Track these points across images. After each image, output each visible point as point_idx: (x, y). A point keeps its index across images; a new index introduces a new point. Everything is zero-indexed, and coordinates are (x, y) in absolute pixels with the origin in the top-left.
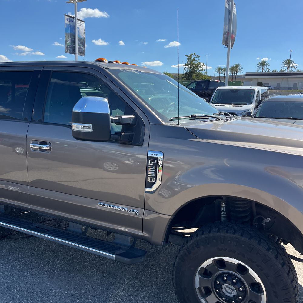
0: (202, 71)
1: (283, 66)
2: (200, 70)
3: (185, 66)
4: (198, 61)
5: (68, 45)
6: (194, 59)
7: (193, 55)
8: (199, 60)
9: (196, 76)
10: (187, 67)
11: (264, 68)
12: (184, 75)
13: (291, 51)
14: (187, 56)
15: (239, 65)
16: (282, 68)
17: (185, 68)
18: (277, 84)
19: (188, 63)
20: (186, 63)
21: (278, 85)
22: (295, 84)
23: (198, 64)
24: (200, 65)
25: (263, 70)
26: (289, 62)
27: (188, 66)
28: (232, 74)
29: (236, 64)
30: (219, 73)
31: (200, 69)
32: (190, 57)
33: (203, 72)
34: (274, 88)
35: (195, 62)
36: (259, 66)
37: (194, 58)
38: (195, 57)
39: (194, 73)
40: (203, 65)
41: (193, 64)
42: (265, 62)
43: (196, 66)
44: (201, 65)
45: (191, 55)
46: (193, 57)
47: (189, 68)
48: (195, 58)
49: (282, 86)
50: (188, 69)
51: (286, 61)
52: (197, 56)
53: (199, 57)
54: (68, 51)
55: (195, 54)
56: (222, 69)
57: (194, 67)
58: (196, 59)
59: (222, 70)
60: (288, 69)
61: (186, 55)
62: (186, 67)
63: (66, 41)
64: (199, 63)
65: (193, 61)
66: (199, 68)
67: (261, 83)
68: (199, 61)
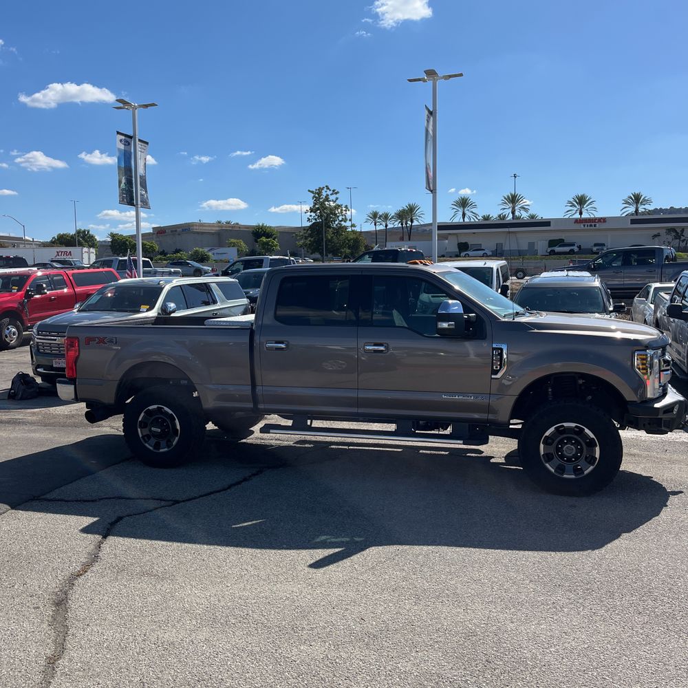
0: (345, 222)
1: (504, 207)
2: (341, 221)
3: (309, 214)
4: (335, 202)
5: (123, 190)
6: (327, 199)
7: (325, 189)
8: (337, 199)
9: (334, 233)
10: (313, 214)
11: (466, 212)
12: (309, 232)
13: (515, 177)
14: (312, 192)
15: (416, 207)
16: (502, 211)
17: (310, 218)
18: (497, 244)
19: (314, 206)
20: (312, 206)
21: (499, 246)
22: (531, 245)
23: (335, 207)
24: (339, 210)
25: (464, 215)
26: (513, 199)
27: (315, 212)
28: (402, 224)
29: (409, 205)
30: (375, 224)
31: (340, 218)
32: (318, 195)
33: (348, 224)
34: (491, 253)
35: (329, 205)
36: (455, 207)
37: (326, 197)
38: (329, 193)
39: (330, 227)
40: (346, 211)
41: (326, 208)
42: (466, 200)
43: (332, 213)
44: (342, 210)
45: (320, 190)
46: (324, 194)
47: (318, 216)
48: (328, 195)
49: (506, 248)
50: (316, 219)
51: (508, 197)
52: (334, 191)
53: (336, 193)
54: (123, 200)
55: (328, 188)
56: (381, 216)
57: (328, 215)
58: (332, 198)
59: (379, 218)
60: (513, 213)
61: (309, 191)
62: (311, 216)
63: (120, 182)
64: (338, 206)
65: (326, 203)
66: (338, 217)
67: (466, 243)
68: (338, 202)
